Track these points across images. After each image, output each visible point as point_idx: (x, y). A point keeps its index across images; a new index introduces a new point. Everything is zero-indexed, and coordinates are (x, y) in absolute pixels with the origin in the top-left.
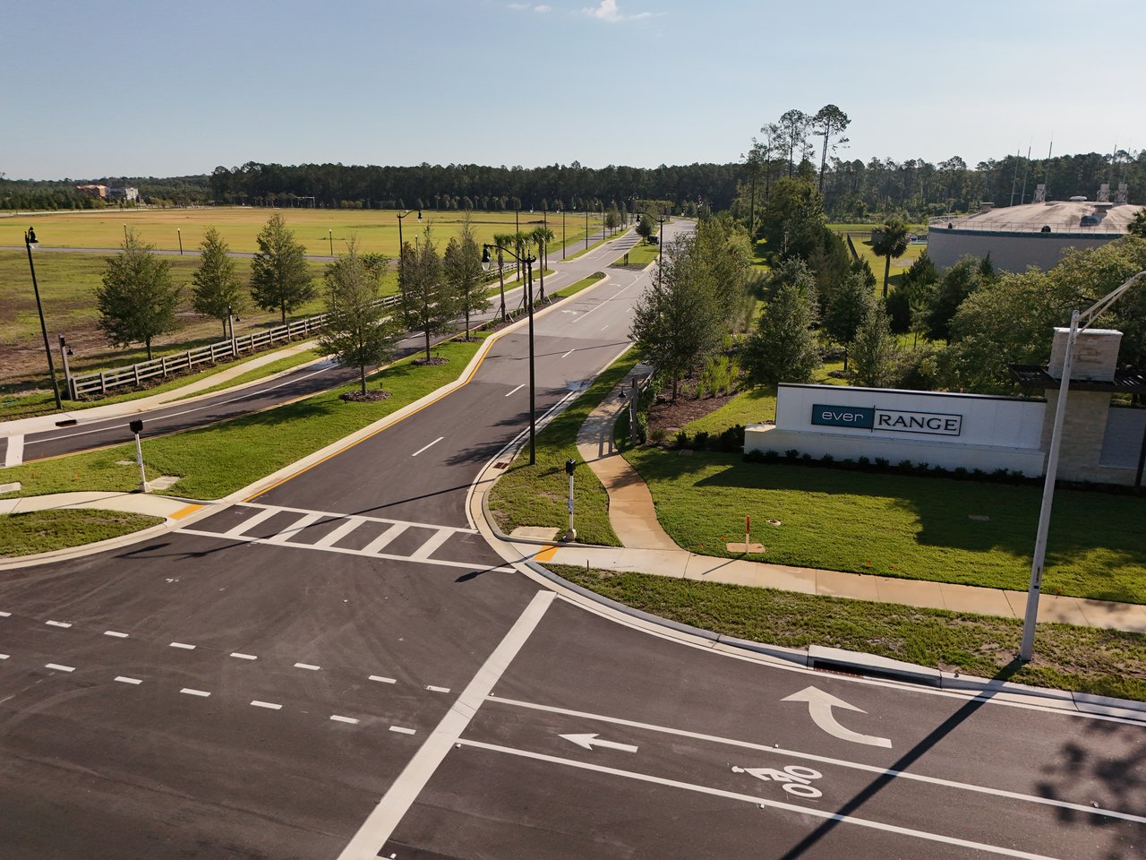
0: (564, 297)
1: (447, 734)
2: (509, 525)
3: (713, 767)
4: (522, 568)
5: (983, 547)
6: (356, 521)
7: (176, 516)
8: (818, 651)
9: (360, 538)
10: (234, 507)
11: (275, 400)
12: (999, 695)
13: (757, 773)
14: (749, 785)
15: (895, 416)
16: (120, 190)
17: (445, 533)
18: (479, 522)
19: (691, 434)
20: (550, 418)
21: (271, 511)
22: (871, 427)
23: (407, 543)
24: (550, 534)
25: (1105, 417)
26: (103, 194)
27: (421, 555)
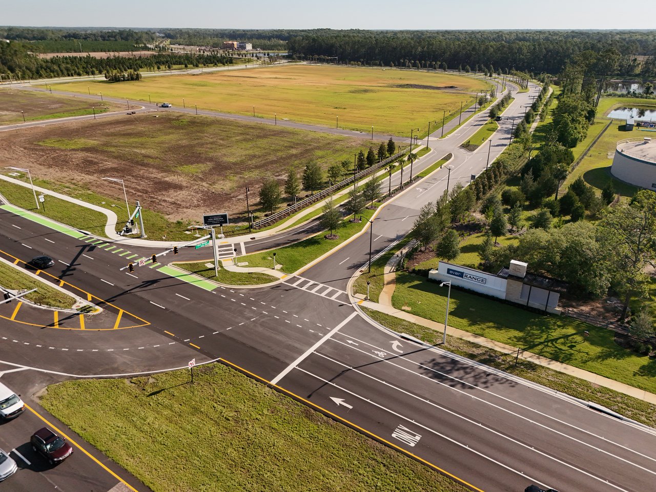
0: (422, 177)
1: (328, 336)
2: (355, 292)
3: (369, 350)
4: (354, 305)
5: (462, 318)
6: (321, 285)
7: (283, 278)
8: (403, 335)
9: (320, 291)
10: (294, 277)
11: (306, 235)
12: (432, 349)
13: (376, 352)
14: (373, 353)
15: (469, 276)
16: (243, 45)
17: (340, 292)
18: (349, 291)
19: (417, 269)
20: (384, 253)
21: (303, 279)
22: (463, 278)
23: (331, 294)
24: (364, 296)
25: (521, 286)
26: (236, 46)
27: (333, 298)
